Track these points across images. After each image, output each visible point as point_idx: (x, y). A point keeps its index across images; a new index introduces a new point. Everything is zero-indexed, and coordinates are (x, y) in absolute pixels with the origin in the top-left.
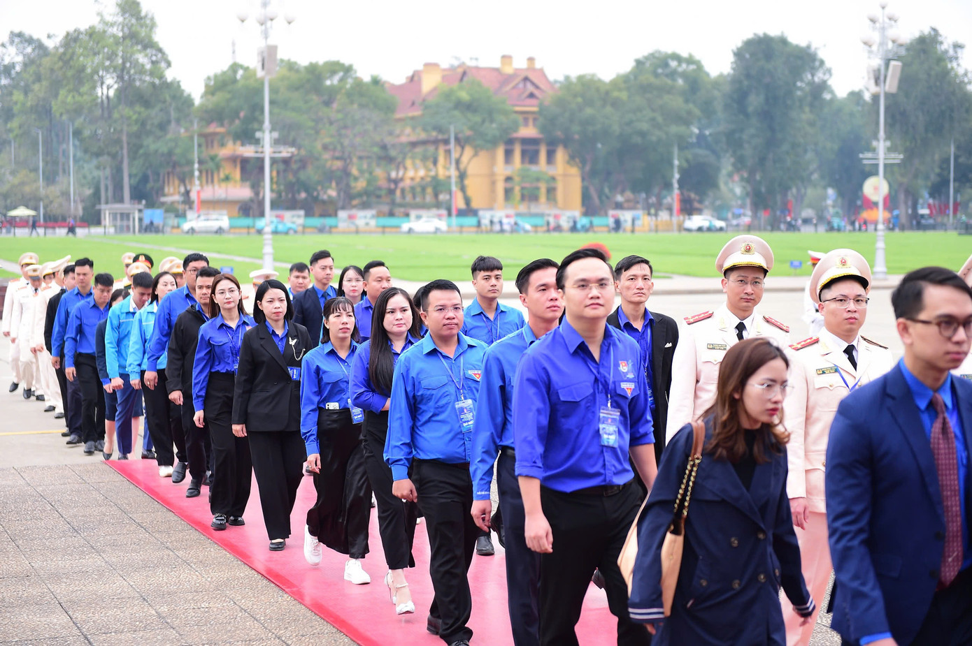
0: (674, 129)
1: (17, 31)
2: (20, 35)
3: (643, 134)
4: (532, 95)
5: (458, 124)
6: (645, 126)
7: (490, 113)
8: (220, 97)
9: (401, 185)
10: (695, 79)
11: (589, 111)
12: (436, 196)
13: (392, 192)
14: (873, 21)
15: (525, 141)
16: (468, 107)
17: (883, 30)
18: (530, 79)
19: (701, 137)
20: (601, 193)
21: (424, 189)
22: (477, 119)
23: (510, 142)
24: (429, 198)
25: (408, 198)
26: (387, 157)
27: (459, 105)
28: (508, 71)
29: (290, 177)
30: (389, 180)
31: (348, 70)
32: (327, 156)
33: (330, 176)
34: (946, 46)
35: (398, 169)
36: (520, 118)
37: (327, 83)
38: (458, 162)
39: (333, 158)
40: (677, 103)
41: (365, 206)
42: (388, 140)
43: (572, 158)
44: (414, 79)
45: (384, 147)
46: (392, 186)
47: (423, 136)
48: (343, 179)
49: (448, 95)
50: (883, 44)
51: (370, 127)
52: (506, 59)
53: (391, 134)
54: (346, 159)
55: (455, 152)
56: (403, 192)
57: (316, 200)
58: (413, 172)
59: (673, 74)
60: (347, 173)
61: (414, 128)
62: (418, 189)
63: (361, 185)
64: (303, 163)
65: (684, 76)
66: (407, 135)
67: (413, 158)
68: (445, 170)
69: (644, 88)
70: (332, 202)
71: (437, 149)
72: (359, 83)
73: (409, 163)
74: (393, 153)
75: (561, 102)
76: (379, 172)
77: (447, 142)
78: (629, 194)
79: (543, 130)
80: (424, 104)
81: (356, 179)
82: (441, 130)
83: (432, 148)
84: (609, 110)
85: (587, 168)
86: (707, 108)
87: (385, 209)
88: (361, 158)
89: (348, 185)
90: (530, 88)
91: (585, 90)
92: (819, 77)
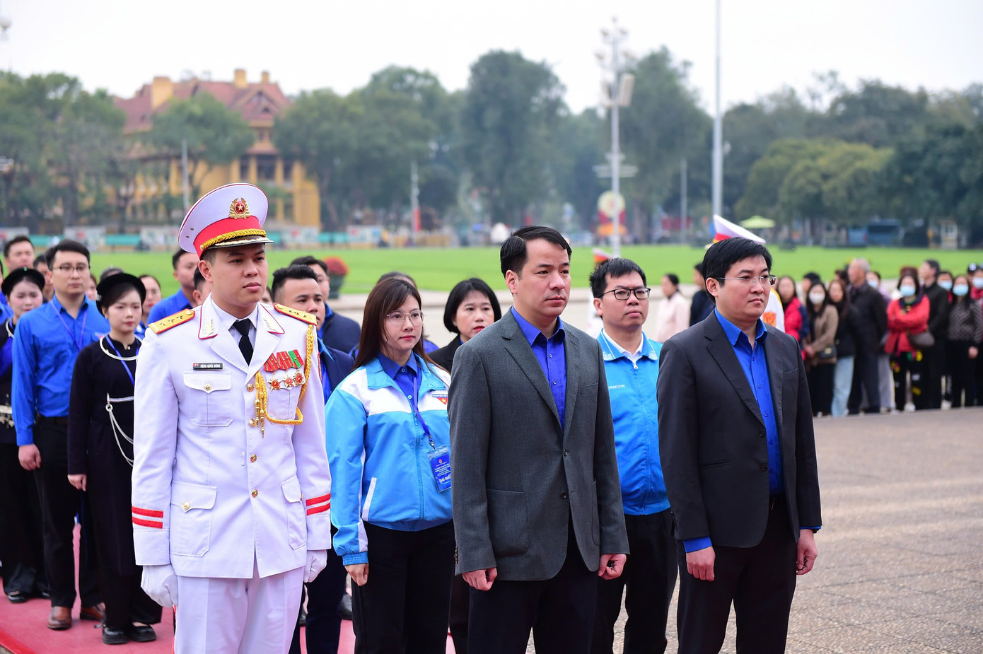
0: (413, 145)
3: (382, 149)
4: (266, 110)
5: (191, 139)
7: (224, 128)
9: (131, 203)
10: (432, 94)
11: (325, 126)
12: (169, 212)
13: (122, 210)
14: (605, 34)
15: (261, 157)
16: (201, 122)
17: (614, 43)
18: (264, 93)
19: (439, 153)
20: (339, 210)
21: (155, 207)
22: (210, 133)
23: (244, 159)
24: (161, 214)
25: (140, 215)
26: (117, 173)
27: (192, 119)
28: (242, 84)
29: (12, 194)
30: (119, 196)
31: (73, 83)
32: (51, 172)
33: (55, 193)
34: (675, 62)
35: (127, 185)
36: (255, 134)
37: (51, 96)
38: (191, 178)
39: (61, 174)
40: (414, 118)
41: (93, 223)
42: (117, 156)
43: (309, 175)
44: (144, 93)
45: (113, 163)
46: (122, 203)
47: (153, 151)
48: (69, 195)
49: (180, 109)
50: (615, 58)
51: (97, 142)
52: (240, 73)
53: (120, 148)
54: (71, 174)
55: (188, 169)
56: (134, 209)
57: (41, 218)
58: (144, 189)
59: (410, 89)
60: (73, 188)
61: (144, 144)
62: (150, 208)
63: (88, 202)
64: (27, 179)
65: (421, 90)
66: (137, 150)
67: (144, 174)
68: (178, 187)
69: (382, 103)
70: (57, 220)
71: (168, 166)
72: (85, 96)
73: (139, 179)
74: (122, 168)
75: (297, 117)
76: (108, 189)
77: (179, 157)
78: (368, 211)
79: (279, 144)
80: (155, 119)
81: (83, 196)
82: (171, 143)
83: (163, 164)
84: (345, 125)
85: (326, 183)
86: (445, 125)
87: (115, 226)
88: (88, 174)
89: (75, 202)
90: (264, 103)
91: (322, 104)
92: (554, 93)
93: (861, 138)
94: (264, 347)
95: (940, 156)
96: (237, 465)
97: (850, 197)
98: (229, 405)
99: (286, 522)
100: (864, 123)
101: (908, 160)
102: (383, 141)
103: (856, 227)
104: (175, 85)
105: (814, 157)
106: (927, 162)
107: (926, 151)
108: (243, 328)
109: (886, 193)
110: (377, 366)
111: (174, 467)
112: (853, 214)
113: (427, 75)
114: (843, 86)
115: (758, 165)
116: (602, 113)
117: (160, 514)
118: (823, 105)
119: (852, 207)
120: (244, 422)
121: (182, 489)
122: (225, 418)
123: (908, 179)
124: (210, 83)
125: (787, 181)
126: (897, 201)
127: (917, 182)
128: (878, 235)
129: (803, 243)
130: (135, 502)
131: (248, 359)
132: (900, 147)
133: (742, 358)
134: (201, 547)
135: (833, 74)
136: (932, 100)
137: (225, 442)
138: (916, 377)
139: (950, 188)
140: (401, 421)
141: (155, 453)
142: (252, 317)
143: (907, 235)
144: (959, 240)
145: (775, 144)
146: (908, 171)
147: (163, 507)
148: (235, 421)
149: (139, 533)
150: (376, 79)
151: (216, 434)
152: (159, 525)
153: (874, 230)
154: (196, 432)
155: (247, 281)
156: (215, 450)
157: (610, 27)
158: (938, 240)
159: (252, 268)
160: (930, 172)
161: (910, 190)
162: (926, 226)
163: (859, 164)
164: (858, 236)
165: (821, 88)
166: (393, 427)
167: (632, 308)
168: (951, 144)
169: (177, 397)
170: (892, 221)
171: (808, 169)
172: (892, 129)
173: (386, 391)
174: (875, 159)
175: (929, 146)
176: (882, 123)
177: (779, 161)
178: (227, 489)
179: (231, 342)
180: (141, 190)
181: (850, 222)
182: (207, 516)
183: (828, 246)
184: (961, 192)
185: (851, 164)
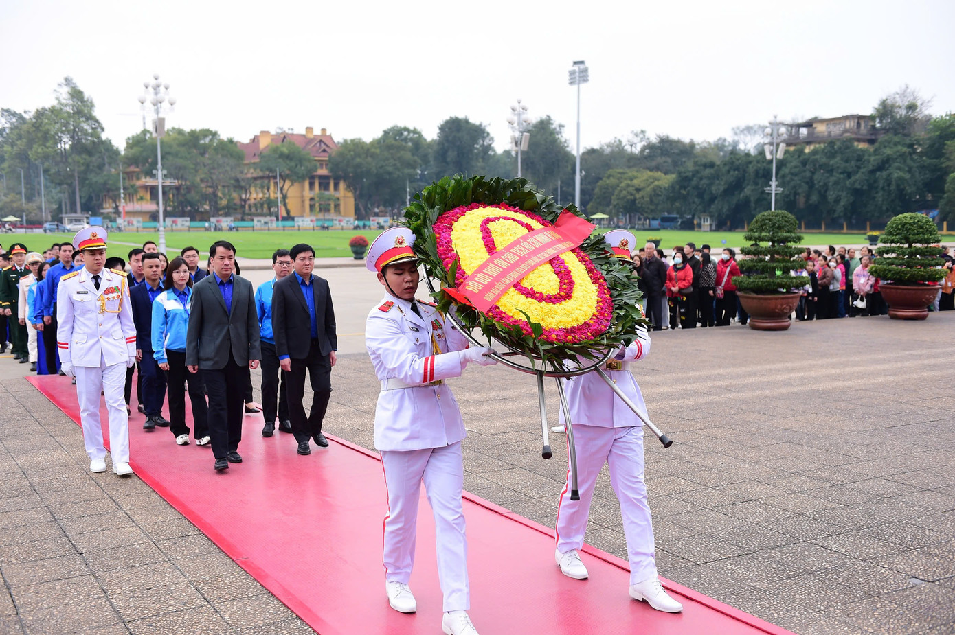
0: (407, 171)
1: (6, 108)
2: (8, 111)
3: (390, 173)
4: (324, 151)
5: (281, 167)
7: (300, 161)
8: (135, 150)
9: (248, 202)
10: (417, 141)
11: (358, 160)
12: (269, 209)
13: (243, 207)
14: (514, 110)
15: (321, 177)
16: (287, 157)
17: (519, 115)
18: (323, 141)
19: (422, 175)
20: (366, 207)
21: (262, 205)
22: (293, 164)
23: (312, 178)
24: (265, 210)
25: (253, 210)
26: (239, 186)
27: (282, 156)
28: (310, 136)
29: (181, 198)
30: (241, 199)
31: (214, 134)
32: (203, 185)
33: (205, 197)
34: (555, 126)
35: (246, 193)
36: (318, 164)
37: (202, 142)
38: (282, 189)
39: (207, 187)
40: (408, 156)
41: (227, 215)
42: (240, 176)
43: (348, 187)
44: (255, 140)
45: (237, 180)
46: (243, 203)
47: (261, 174)
48: (213, 199)
49: (275, 150)
50: (519, 124)
51: (228, 168)
52: (309, 129)
53: (242, 172)
54: (215, 187)
55: (280, 185)
56: (250, 206)
57: (197, 211)
58: (255, 195)
59: (406, 139)
60: (215, 195)
61: (255, 169)
62: (259, 205)
63: (224, 202)
64: (189, 189)
65: (411, 140)
66: (251, 173)
67: (255, 187)
68: (274, 194)
69: (389, 147)
70: (206, 212)
71: (269, 182)
72: (221, 142)
73: (252, 189)
74: (243, 184)
75: (341, 155)
76: (235, 195)
77: (275, 177)
78: (382, 208)
79: (331, 170)
80: (261, 155)
81: (221, 199)
82: (271, 170)
83: (266, 181)
84: (369, 159)
85: (358, 193)
86: (425, 159)
87: (239, 216)
88: (223, 186)
89: (216, 202)
90: (323, 146)
91: (355, 147)
92: (487, 142)
93: (657, 168)
94: (104, 285)
95: (701, 179)
96: (94, 327)
97: (651, 201)
98: (90, 306)
99: (116, 346)
100: (660, 160)
101: (684, 181)
102: (390, 169)
103: (654, 219)
104: (273, 135)
105: (631, 179)
106: (694, 183)
107: (693, 176)
108: (96, 279)
109: (671, 199)
110: (171, 290)
111: (73, 327)
112: (652, 211)
113: (415, 132)
114: (648, 139)
115: (601, 183)
116: (513, 153)
117: (67, 344)
118: (637, 150)
119: (652, 207)
120: (96, 312)
121: (74, 335)
122: (89, 311)
123: (684, 192)
124: (292, 135)
125: (616, 192)
126: (677, 204)
127: (688, 194)
128: (667, 223)
129: (624, 228)
130: (58, 340)
131: (98, 289)
132: (680, 173)
133: (304, 289)
134: (81, 356)
135: (643, 132)
136: (697, 147)
137: (90, 319)
138: (683, 310)
139: (706, 197)
140: (179, 312)
141: (65, 322)
142: (100, 275)
143: (682, 223)
144: (711, 225)
145: (610, 172)
146: (685, 188)
147: (67, 341)
148: (93, 312)
149: (60, 351)
150: (386, 133)
151: (86, 316)
152: (67, 348)
153: (664, 220)
154: (79, 315)
155: (96, 262)
156: (86, 322)
157: (516, 105)
158: (699, 226)
159: (98, 257)
160: (696, 187)
161: (685, 198)
162: (693, 218)
163: (656, 183)
164: (656, 223)
165: (636, 140)
166: (176, 314)
167: (284, 269)
168: (708, 171)
169: (72, 303)
170: (675, 215)
171: (628, 186)
172: (675, 164)
173: (174, 301)
174: (666, 180)
175: (696, 173)
176: (669, 160)
177: (613, 181)
178: (90, 336)
179: (92, 284)
180: (254, 196)
181: (650, 216)
182: (84, 345)
183: (638, 229)
184: (713, 199)
185: (652, 183)
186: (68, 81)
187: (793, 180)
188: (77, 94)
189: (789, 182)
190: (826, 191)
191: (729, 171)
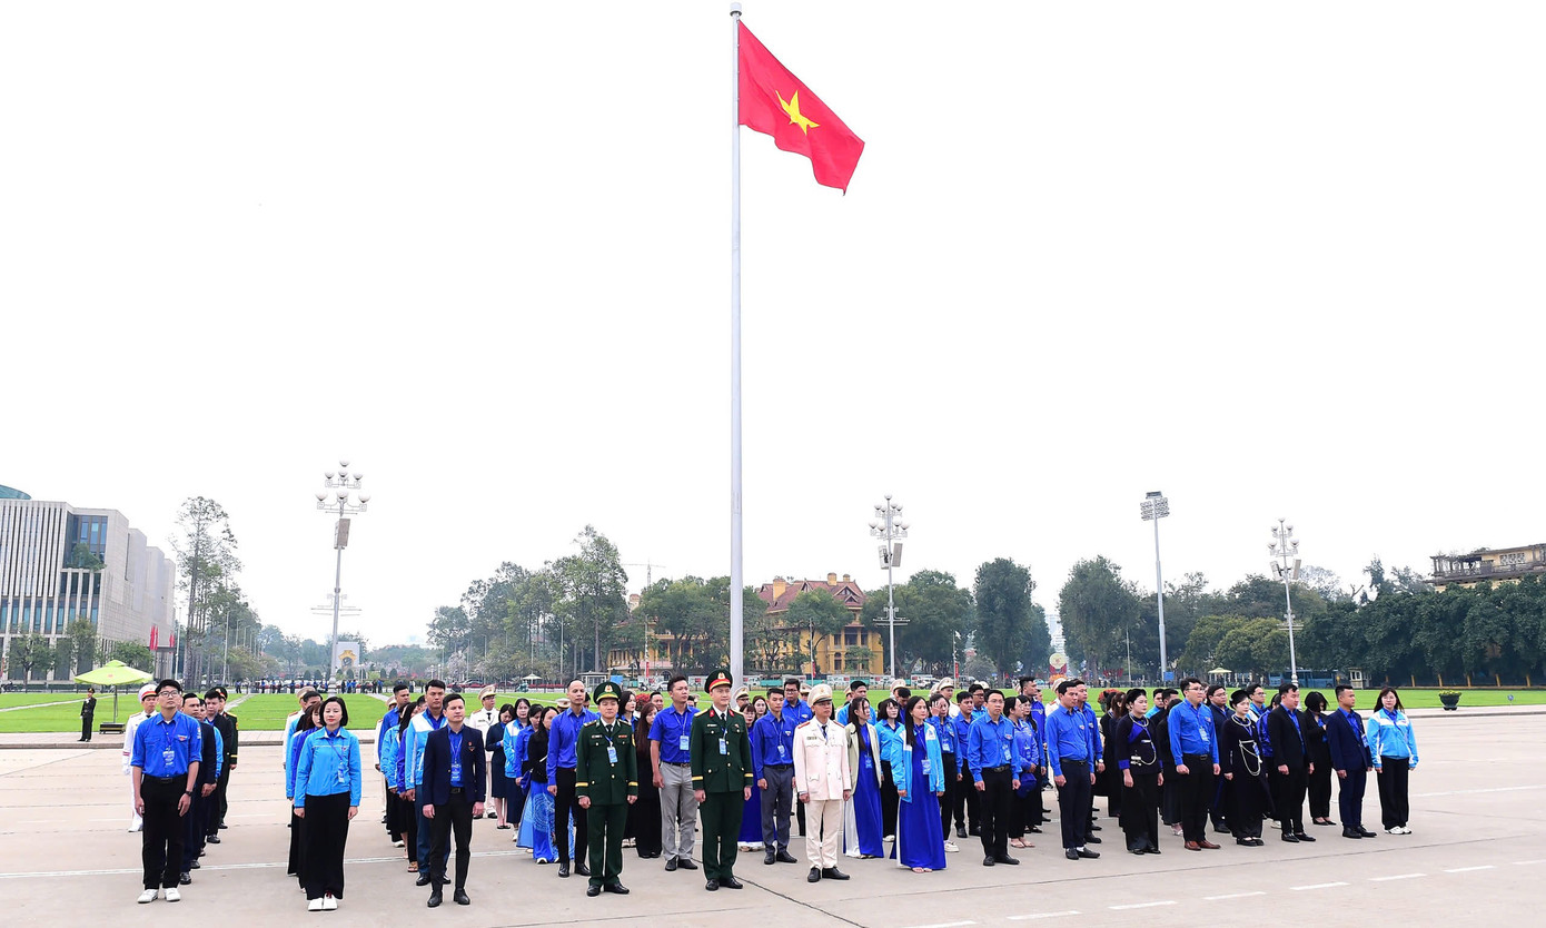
0: (952, 620)
1: (507, 562)
2: (509, 564)
3: (934, 623)
4: (851, 599)
5: (814, 618)
6: (936, 618)
7: (833, 610)
8: (653, 601)
9: (775, 658)
12: (799, 665)
13: (770, 663)
15: (849, 631)
16: (818, 606)
18: (848, 588)
22: (823, 613)
23: (838, 631)
24: (794, 667)
25: (781, 666)
28: (833, 582)
30: (768, 654)
35: (773, 647)
36: (851, 614)
46: (770, 659)
47: (790, 625)
52: (831, 575)
56: (777, 662)
58: (785, 649)
61: (783, 620)
62: (789, 661)
65: (944, 586)
66: (780, 624)
68: (805, 648)
71: (799, 635)
73: (781, 643)
74: (773, 636)
77: (806, 629)
79: (864, 621)
82: (802, 621)
83: (795, 633)
87: (766, 674)
90: (849, 594)
95: (1346, 625)
97: (1271, 653)
101: (1320, 627)
103: (1273, 675)
105: (1235, 628)
106: (1336, 629)
107: (1333, 621)
109: (1303, 650)
112: (1273, 665)
113: (946, 577)
119: (1274, 660)
123: (1321, 641)
126: (1312, 657)
139: (1357, 646)
144: (1364, 681)
146: (1321, 635)
160: (1340, 635)
163: (1274, 631)
171: (1236, 635)
175: (1334, 617)
177: (1210, 630)
181: (1271, 672)
184: (1367, 649)
185: (1269, 631)
186: (589, 530)
187: (1487, 624)
188: (601, 543)
189: (1482, 627)
190: (1535, 637)
191: (1387, 615)
